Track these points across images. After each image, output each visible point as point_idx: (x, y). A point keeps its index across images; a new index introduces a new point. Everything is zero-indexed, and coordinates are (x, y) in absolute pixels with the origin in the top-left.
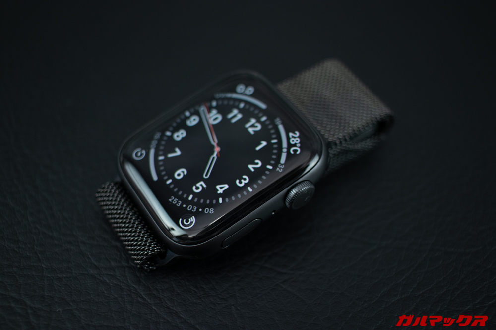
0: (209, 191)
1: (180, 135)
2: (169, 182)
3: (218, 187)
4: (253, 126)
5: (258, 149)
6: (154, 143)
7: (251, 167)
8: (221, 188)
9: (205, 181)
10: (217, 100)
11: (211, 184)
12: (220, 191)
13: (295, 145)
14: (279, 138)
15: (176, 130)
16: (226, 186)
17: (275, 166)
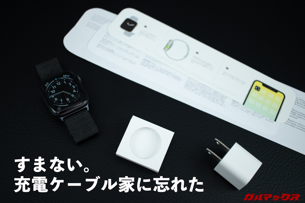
0: (74, 94)
1: (56, 99)
2: (69, 102)
3: (74, 92)
4: (59, 84)
5: (66, 83)
6: (56, 105)
7: (70, 85)
8: (74, 91)
9: (71, 94)
10: (48, 90)
11: (72, 93)
12: (75, 91)
13: (67, 76)
14: (64, 79)
15: (55, 100)
16: (74, 90)
17: (72, 80)
